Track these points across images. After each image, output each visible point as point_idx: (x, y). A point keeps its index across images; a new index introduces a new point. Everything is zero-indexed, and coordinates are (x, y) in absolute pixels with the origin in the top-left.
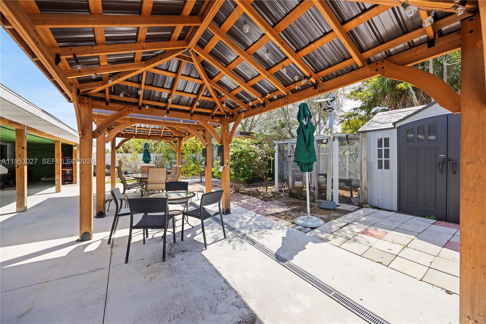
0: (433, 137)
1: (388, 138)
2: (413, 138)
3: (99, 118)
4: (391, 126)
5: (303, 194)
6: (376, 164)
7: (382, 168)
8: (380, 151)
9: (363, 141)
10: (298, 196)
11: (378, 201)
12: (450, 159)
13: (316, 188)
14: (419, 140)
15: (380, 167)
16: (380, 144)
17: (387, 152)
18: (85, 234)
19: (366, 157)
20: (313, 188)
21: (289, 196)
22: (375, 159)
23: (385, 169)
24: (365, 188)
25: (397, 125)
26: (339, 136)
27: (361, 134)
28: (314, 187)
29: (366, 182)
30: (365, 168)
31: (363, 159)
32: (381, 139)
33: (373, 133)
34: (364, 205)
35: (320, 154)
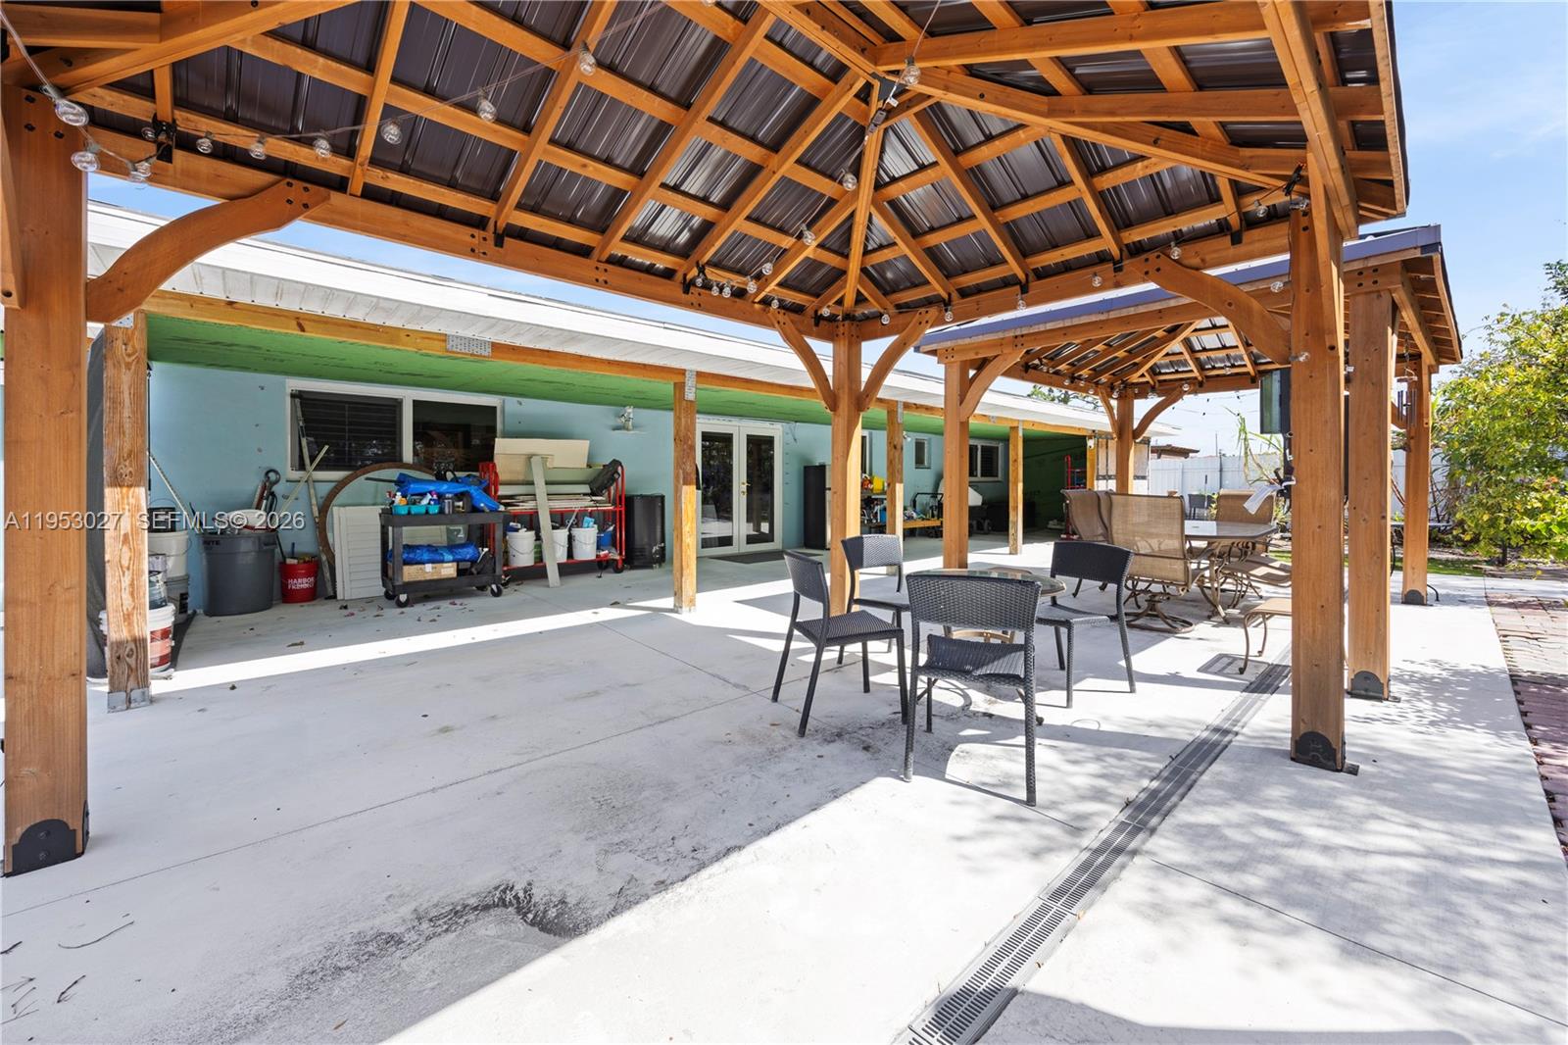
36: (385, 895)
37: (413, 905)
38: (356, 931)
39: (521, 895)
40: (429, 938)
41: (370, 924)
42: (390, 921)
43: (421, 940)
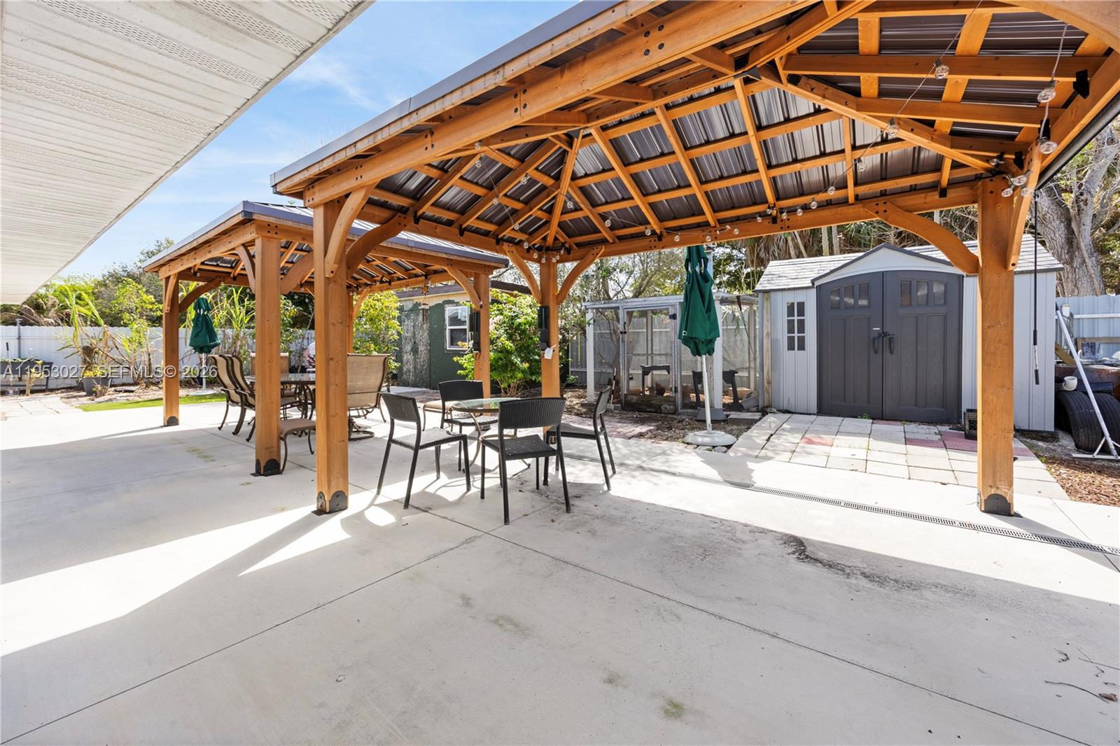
0: (863, 302)
1: (803, 303)
2: (839, 302)
3: (269, 232)
4: (808, 283)
5: (652, 402)
6: (784, 343)
7: (793, 349)
8: (791, 323)
9: (765, 306)
10: (643, 407)
11: (789, 402)
12: (886, 333)
13: (679, 389)
14: (848, 307)
15: (791, 347)
16: (790, 313)
17: (801, 323)
18: (338, 496)
19: (769, 331)
20: (673, 389)
21: (622, 409)
22: (782, 336)
23: (798, 350)
24: (769, 383)
25: (817, 283)
26: (723, 297)
27: (760, 295)
28: (676, 388)
29: (770, 372)
30: (768, 350)
31: (765, 335)
32: (793, 304)
33: (780, 293)
34: (768, 410)
35: (654, 330)
36: (860, 593)
37: (848, 580)
38: (882, 589)
39: (797, 554)
40: (850, 567)
41: (873, 587)
42: (864, 582)
43: (853, 568)
